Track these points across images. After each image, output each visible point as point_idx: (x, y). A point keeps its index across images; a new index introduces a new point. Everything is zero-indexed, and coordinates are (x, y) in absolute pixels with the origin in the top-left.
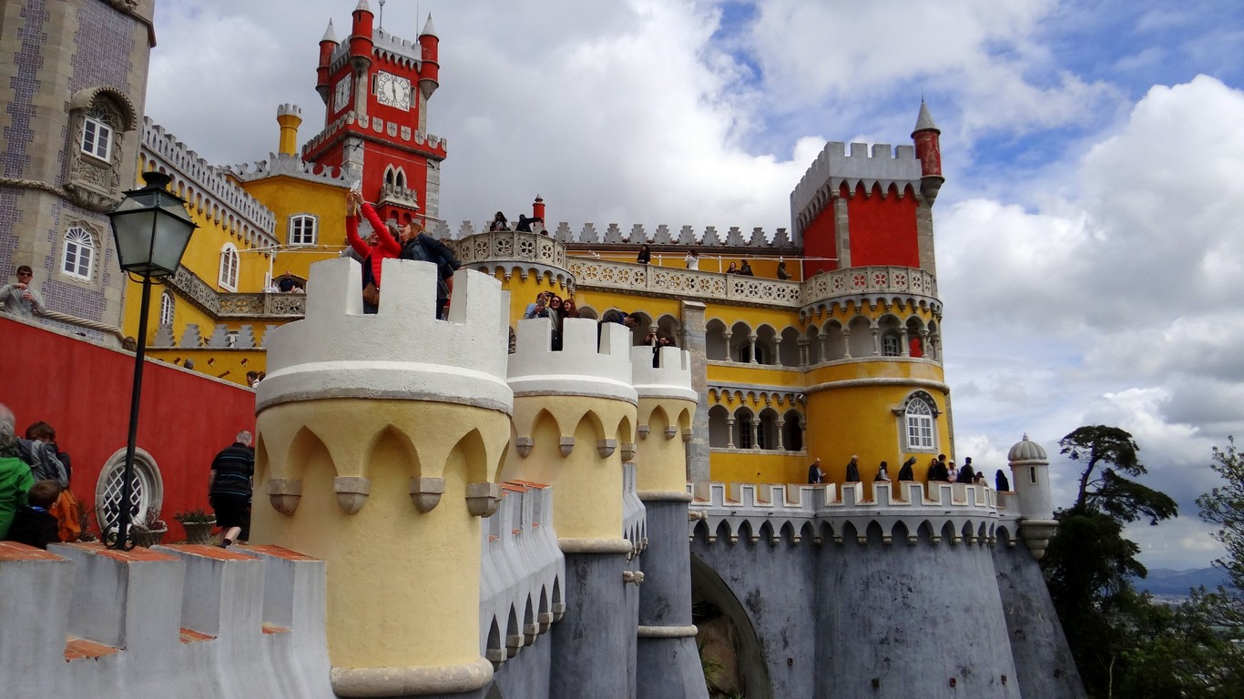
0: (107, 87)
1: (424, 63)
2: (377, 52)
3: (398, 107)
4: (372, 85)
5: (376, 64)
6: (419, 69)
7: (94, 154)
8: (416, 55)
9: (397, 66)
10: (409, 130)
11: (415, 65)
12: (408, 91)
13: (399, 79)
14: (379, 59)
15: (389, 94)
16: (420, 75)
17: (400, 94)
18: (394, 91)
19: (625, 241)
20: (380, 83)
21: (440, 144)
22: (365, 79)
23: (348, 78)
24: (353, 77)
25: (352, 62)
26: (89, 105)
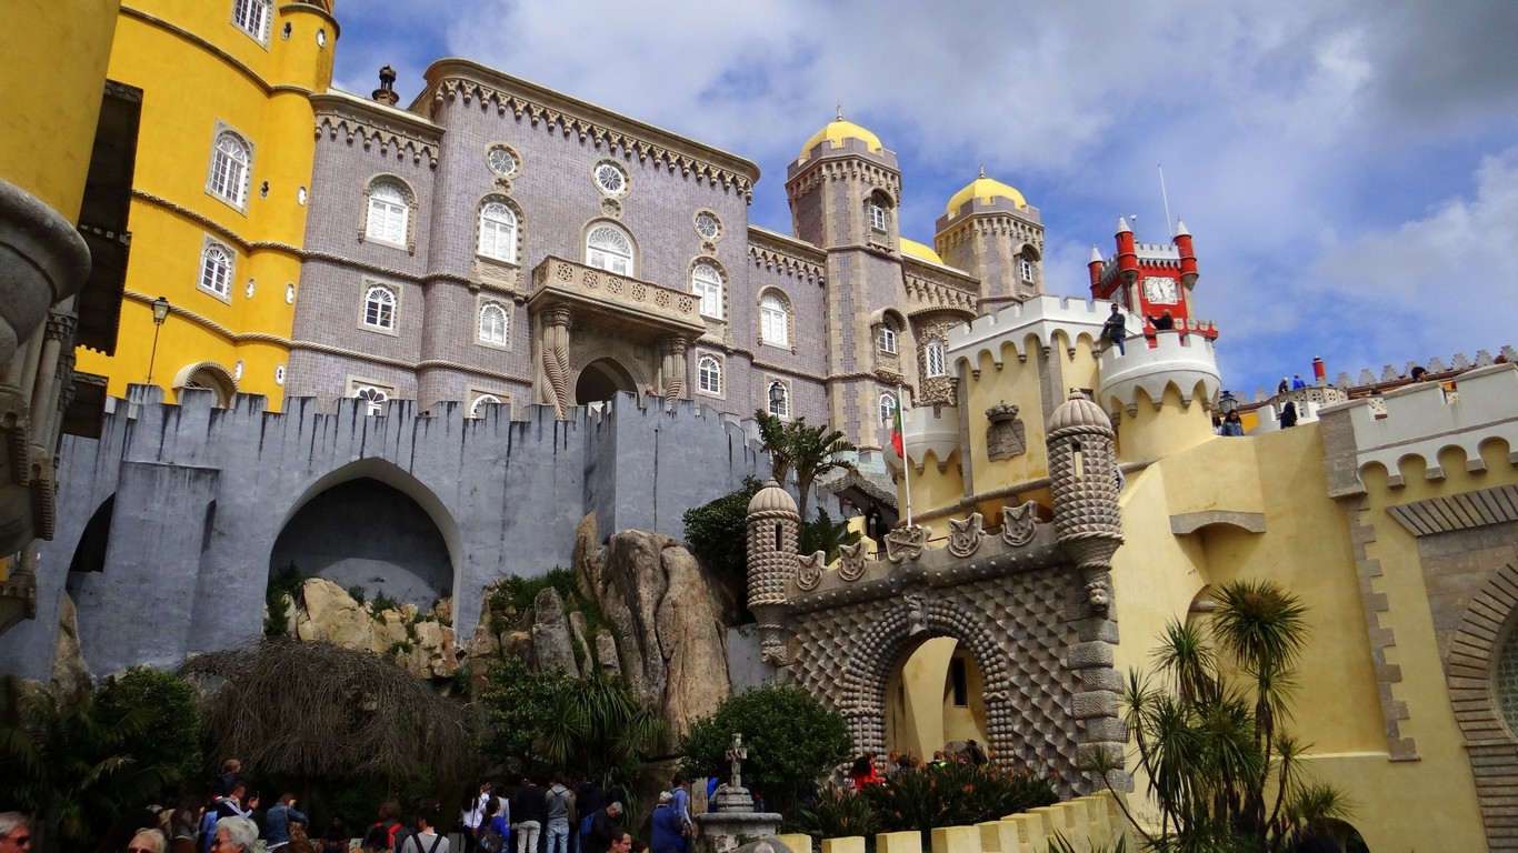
0: (892, 307)
1: (1182, 260)
2: (1141, 262)
3: (1167, 303)
4: (1142, 290)
5: (1142, 273)
6: (1179, 266)
7: (887, 350)
8: (1173, 255)
9: (1159, 269)
10: (1181, 320)
11: (1175, 264)
12: (1173, 287)
13: (1163, 279)
14: (1144, 268)
15: (1157, 294)
16: (1181, 270)
17: (1167, 292)
18: (1161, 291)
19: (1401, 377)
20: (1148, 287)
21: (1210, 326)
22: (1135, 287)
23: (1120, 289)
24: (1125, 288)
25: (1123, 276)
26: (881, 320)
